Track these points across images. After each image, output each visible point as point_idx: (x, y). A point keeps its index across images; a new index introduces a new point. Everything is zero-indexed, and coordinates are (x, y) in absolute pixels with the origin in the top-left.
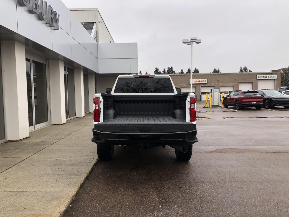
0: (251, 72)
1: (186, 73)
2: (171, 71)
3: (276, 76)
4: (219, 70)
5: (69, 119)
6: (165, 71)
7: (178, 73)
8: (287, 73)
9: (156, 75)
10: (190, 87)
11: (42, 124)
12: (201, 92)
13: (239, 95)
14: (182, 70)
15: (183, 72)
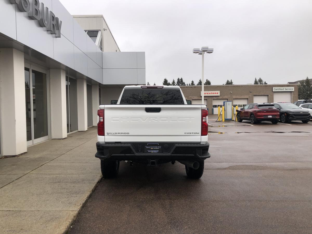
0: (267, 84)
1: (197, 85)
2: (180, 82)
3: (292, 89)
4: (232, 81)
5: (70, 133)
6: (175, 83)
7: (188, 85)
8: (305, 85)
9: (165, 86)
10: (201, 99)
11: (41, 138)
12: (213, 105)
13: (254, 108)
14: (193, 82)
15: (194, 83)
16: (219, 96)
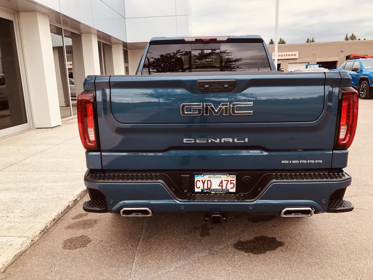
4: (314, 40)
16: (297, 59)
